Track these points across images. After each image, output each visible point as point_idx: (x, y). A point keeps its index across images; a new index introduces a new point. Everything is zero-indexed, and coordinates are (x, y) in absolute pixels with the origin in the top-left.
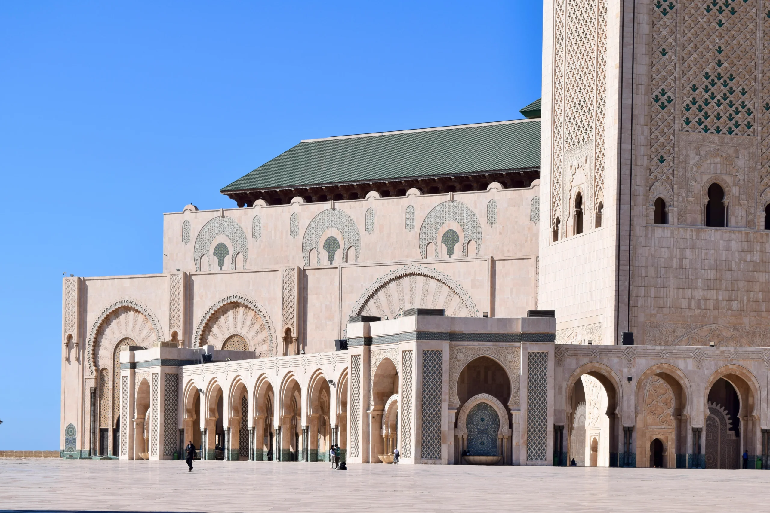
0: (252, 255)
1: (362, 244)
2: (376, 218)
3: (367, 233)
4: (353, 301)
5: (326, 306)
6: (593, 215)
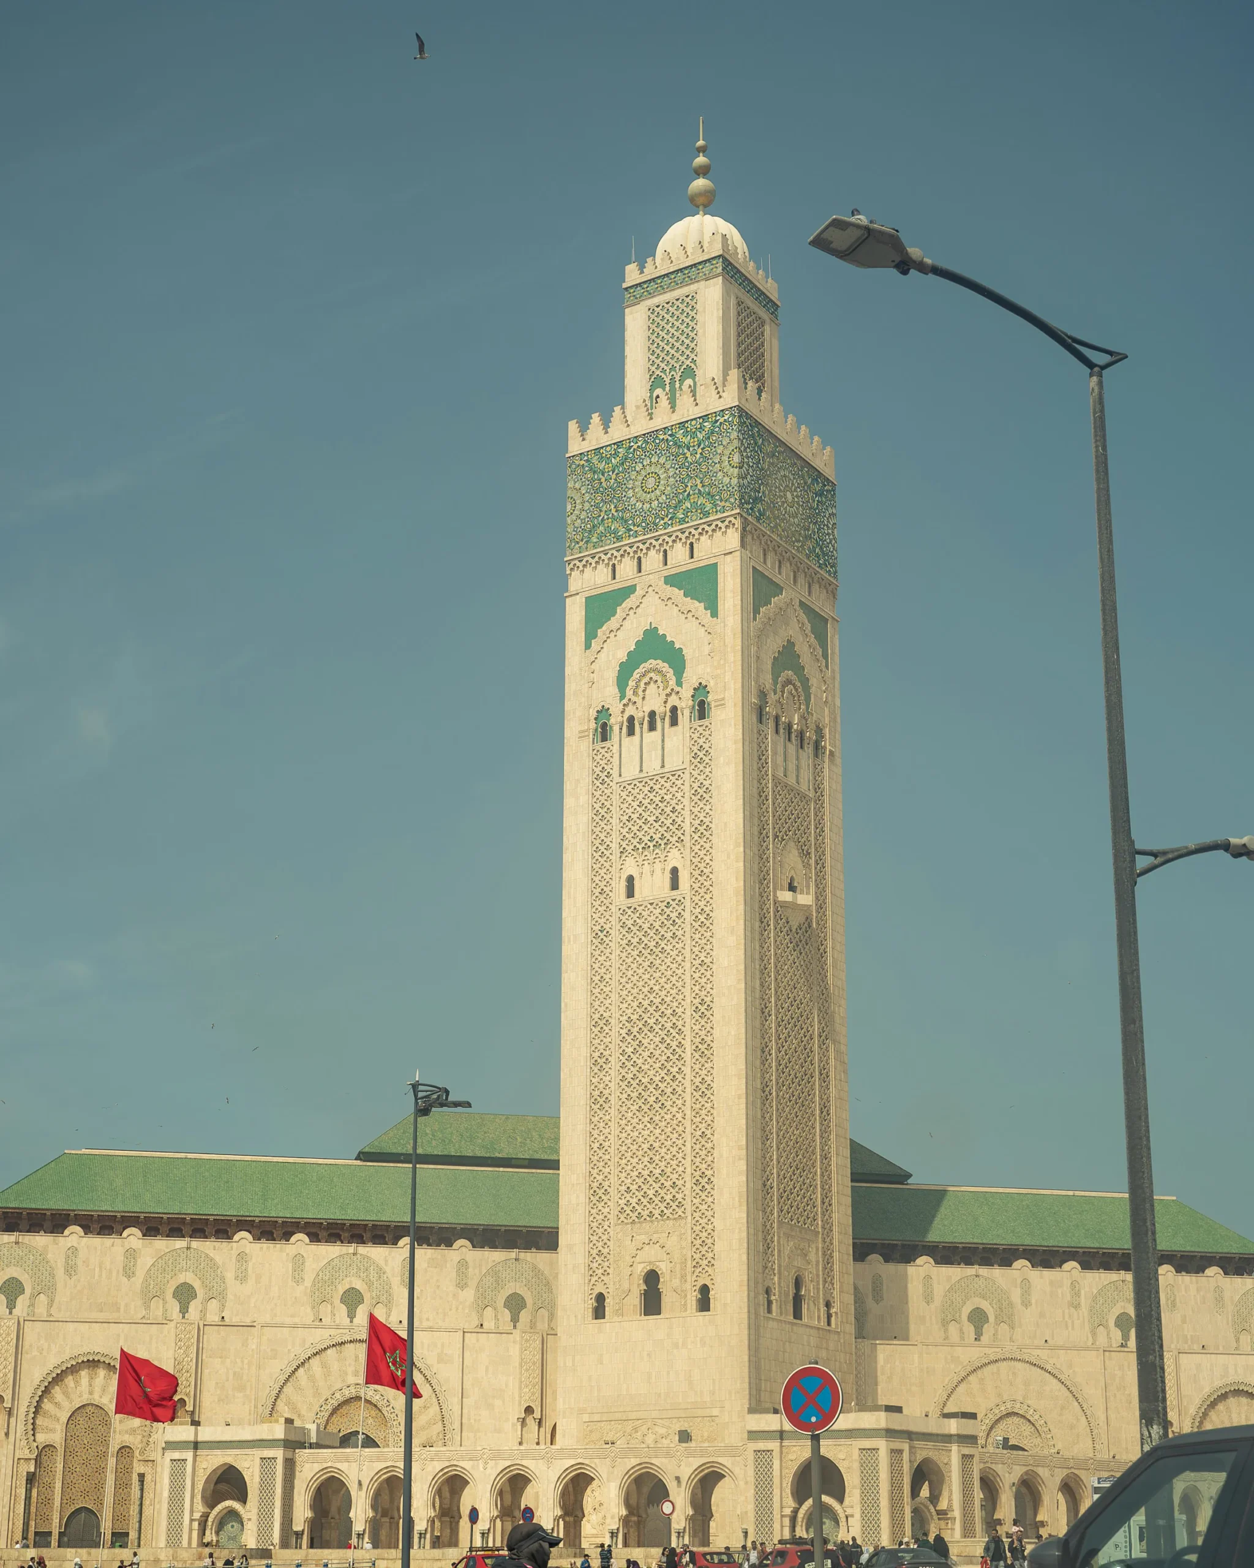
0: (62, 1295)
1: (230, 1296)
2: (250, 1264)
3: (238, 1282)
4: (276, 1369)
5: (235, 1373)
6: (689, 1296)
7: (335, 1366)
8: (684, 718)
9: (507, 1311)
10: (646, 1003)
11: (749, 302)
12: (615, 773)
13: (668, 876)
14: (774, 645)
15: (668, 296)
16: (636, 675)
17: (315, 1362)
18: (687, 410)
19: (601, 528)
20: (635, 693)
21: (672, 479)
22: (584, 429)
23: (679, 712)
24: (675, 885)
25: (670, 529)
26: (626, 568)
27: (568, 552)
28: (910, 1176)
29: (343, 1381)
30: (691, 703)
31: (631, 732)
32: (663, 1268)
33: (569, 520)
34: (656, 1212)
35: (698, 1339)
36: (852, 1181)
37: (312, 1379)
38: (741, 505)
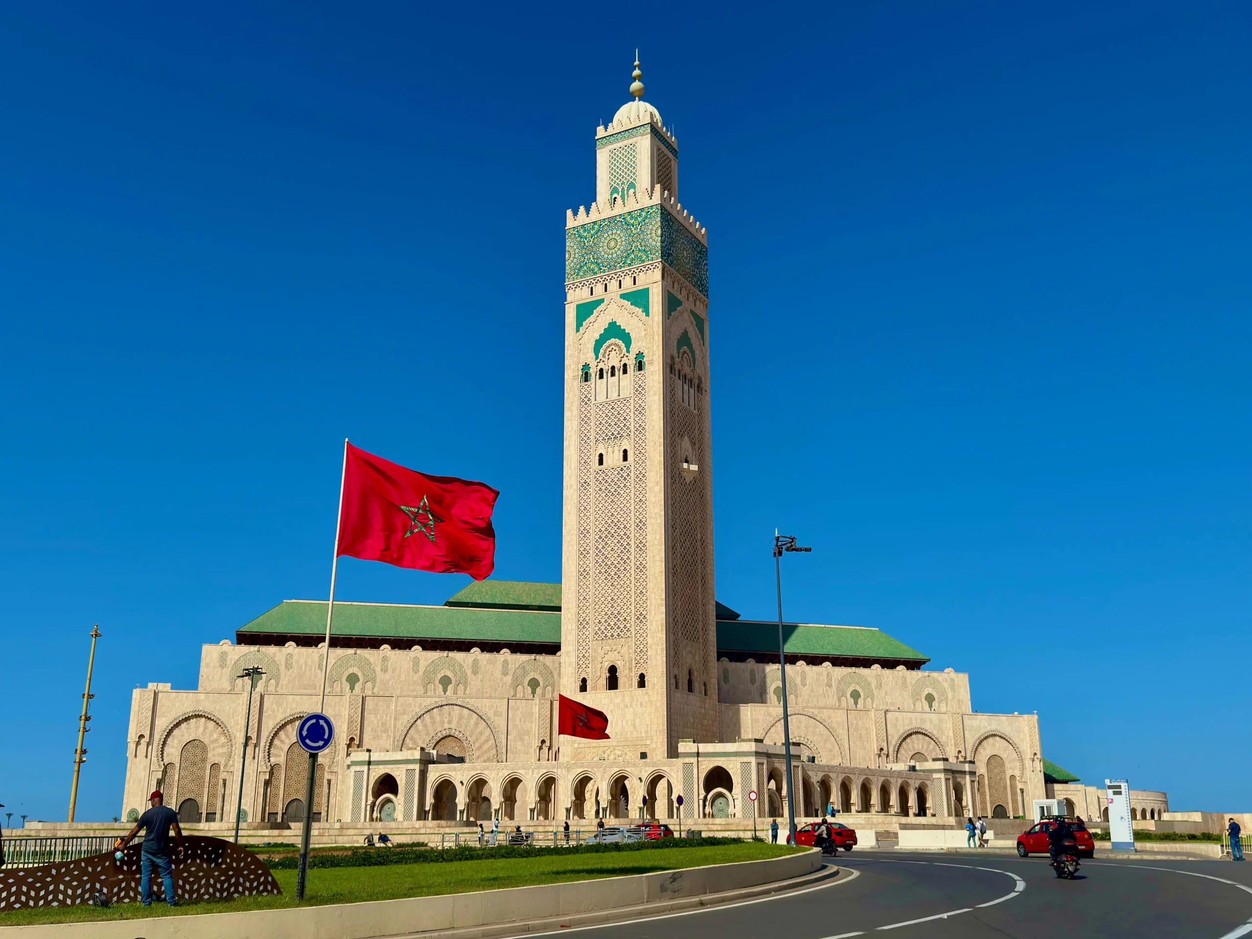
0: (284, 681)
1: (378, 680)
2: (390, 663)
3: (383, 673)
4: (405, 720)
5: (382, 723)
6: (633, 680)
7: (438, 718)
8: (630, 369)
9: (529, 688)
10: (609, 522)
11: (664, 148)
12: (593, 399)
13: (622, 454)
14: (677, 332)
15: (621, 144)
16: (604, 347)
17: (427, 716)
18: (632, 205)
19: (585, 268)
20: (604, 356)
21: (624, 242)
22: (575, 213)
23: (628, 367)
24: (625, 458)
25: (623, 269)
26: (599, 289)
27: (567, 280)
28: (739, 616)
29: (442, 727)
30: (634, 362)
31: (601, 377)
32: (619, 665)
33: (567, 263)
34: (615, 634)
35: (639, 703)
36: (716, 619)
37: (425, 726)
38: (662, 257)
